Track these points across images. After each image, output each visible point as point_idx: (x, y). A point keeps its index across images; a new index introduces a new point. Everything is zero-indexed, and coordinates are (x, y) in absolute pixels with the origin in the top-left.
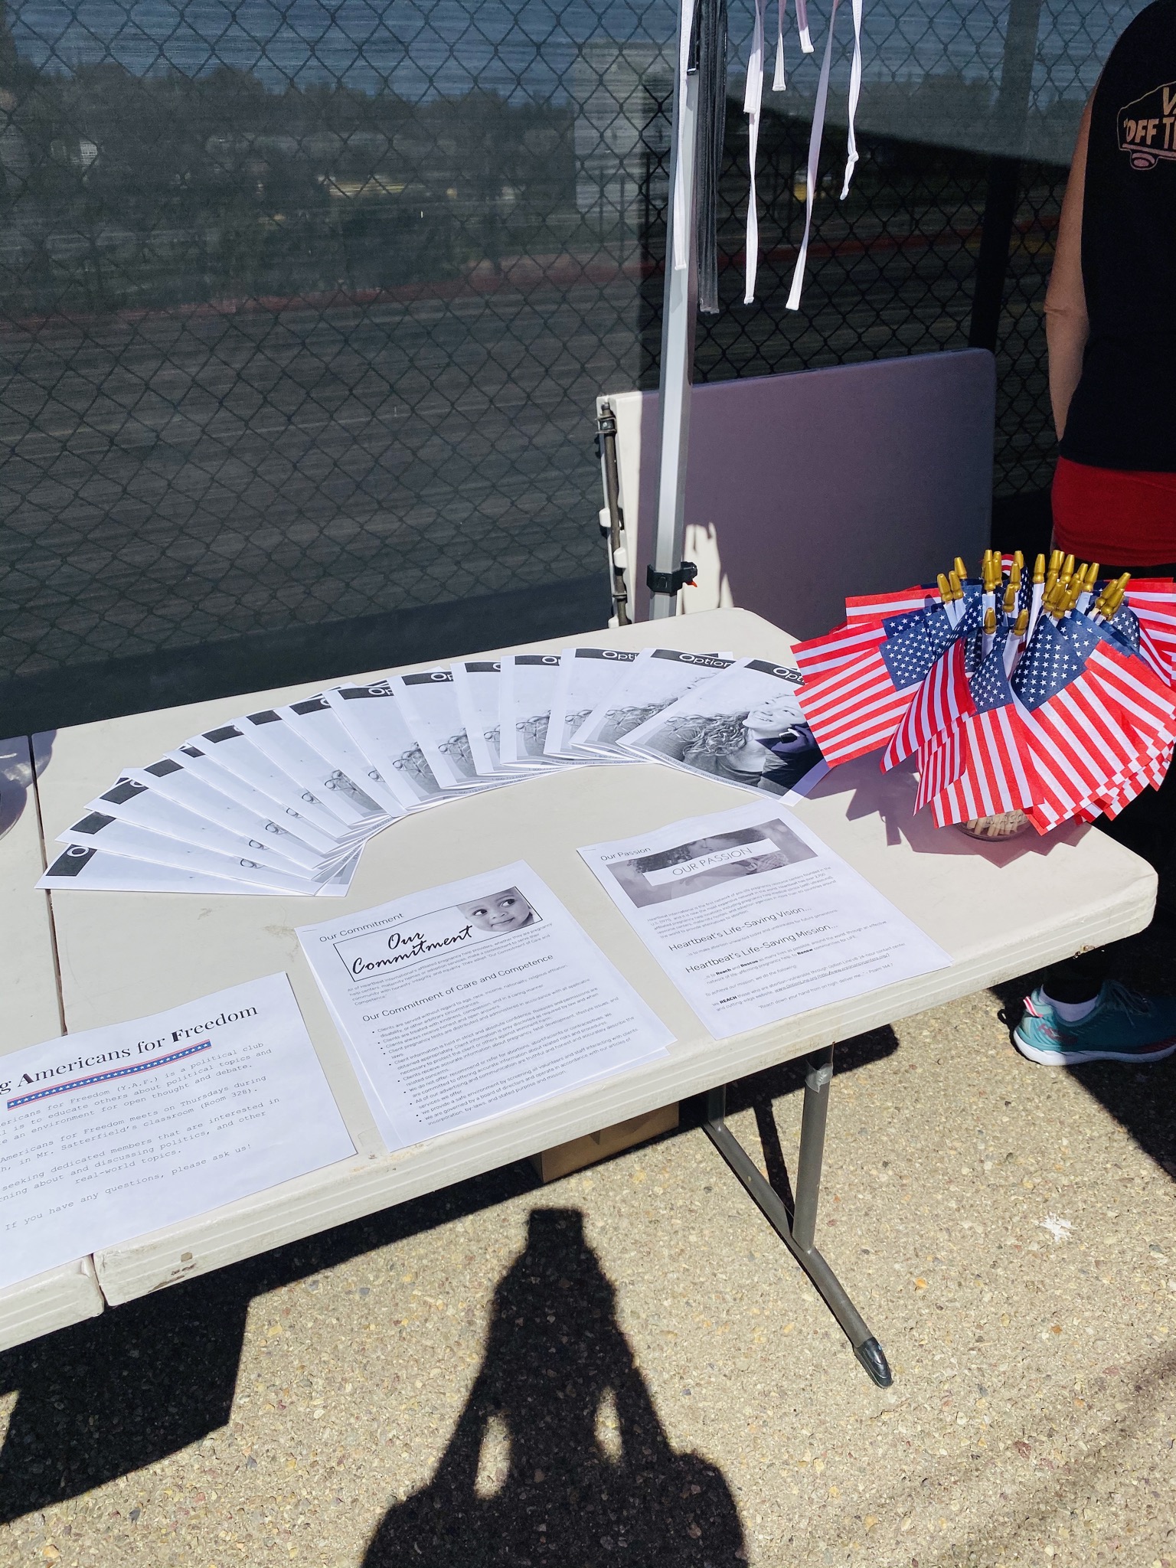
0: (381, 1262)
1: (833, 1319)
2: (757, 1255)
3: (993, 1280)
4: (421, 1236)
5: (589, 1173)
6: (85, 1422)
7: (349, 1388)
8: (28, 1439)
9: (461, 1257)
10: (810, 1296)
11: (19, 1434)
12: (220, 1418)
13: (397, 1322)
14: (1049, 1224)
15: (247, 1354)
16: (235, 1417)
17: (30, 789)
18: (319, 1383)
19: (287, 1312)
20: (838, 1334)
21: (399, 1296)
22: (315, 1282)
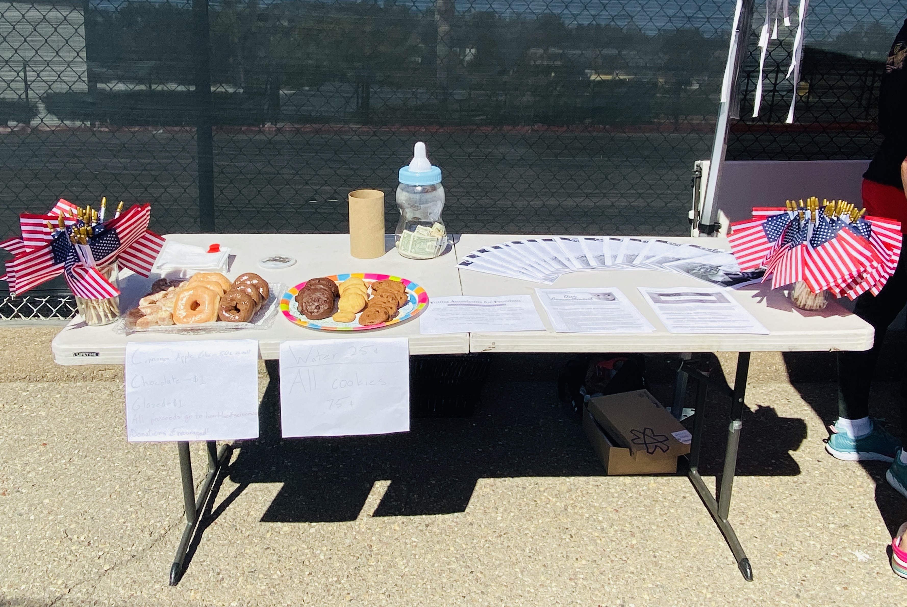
0: (532, 481)
1: (732, 554)
2: (701, 524)
3: (818, 564)
4: (551, 478)
5: (629, 478)
6: (413, 495)
7: (512, 514)
8: (392, 495)
9: (566, 489)
10: (723, 544)
11: (390, 492)
12: (462, 509)
13: (535, 501)
14: (857, 553)
15: (475, 494)
16: (467, 510)
17: (453, 246)
18: (501, 510)
19: (492, 486)
20: (732, 558)
21: (538, 493)
22: (505, 480)
